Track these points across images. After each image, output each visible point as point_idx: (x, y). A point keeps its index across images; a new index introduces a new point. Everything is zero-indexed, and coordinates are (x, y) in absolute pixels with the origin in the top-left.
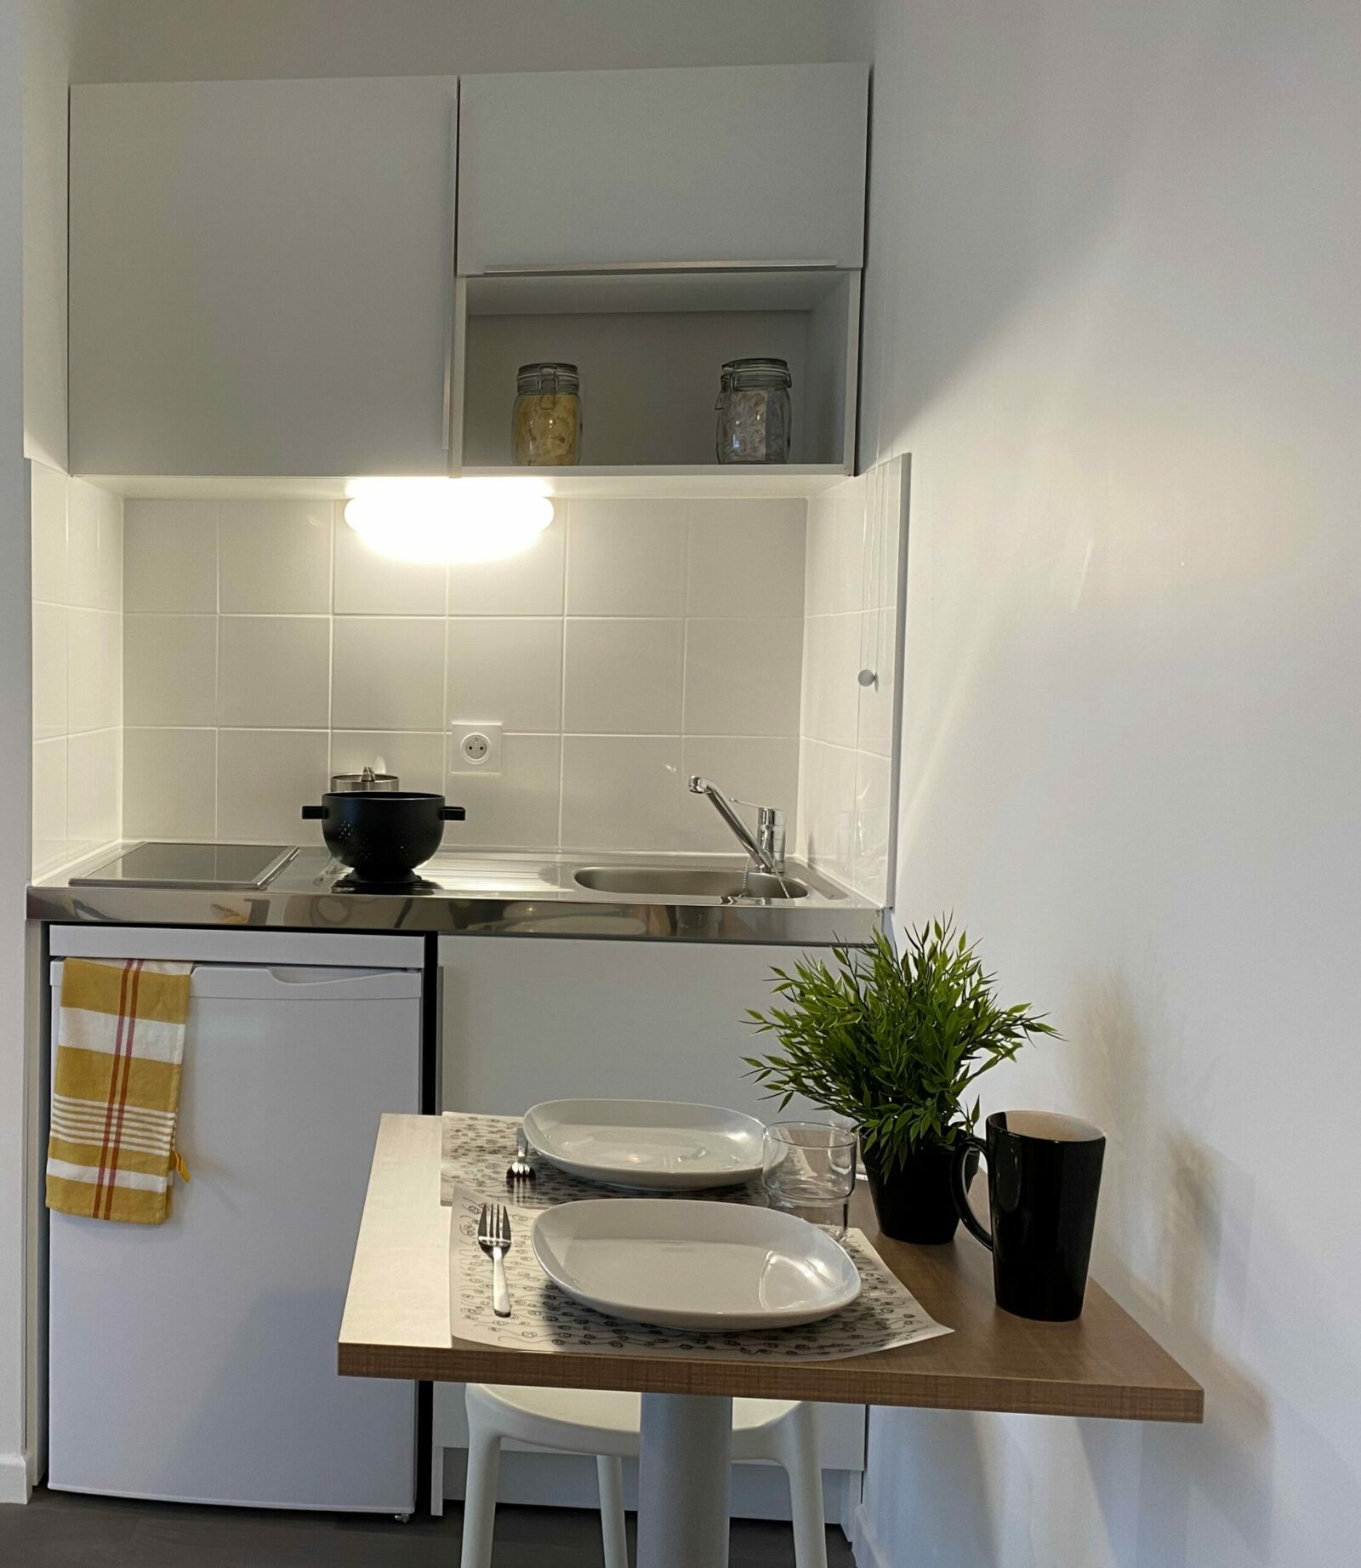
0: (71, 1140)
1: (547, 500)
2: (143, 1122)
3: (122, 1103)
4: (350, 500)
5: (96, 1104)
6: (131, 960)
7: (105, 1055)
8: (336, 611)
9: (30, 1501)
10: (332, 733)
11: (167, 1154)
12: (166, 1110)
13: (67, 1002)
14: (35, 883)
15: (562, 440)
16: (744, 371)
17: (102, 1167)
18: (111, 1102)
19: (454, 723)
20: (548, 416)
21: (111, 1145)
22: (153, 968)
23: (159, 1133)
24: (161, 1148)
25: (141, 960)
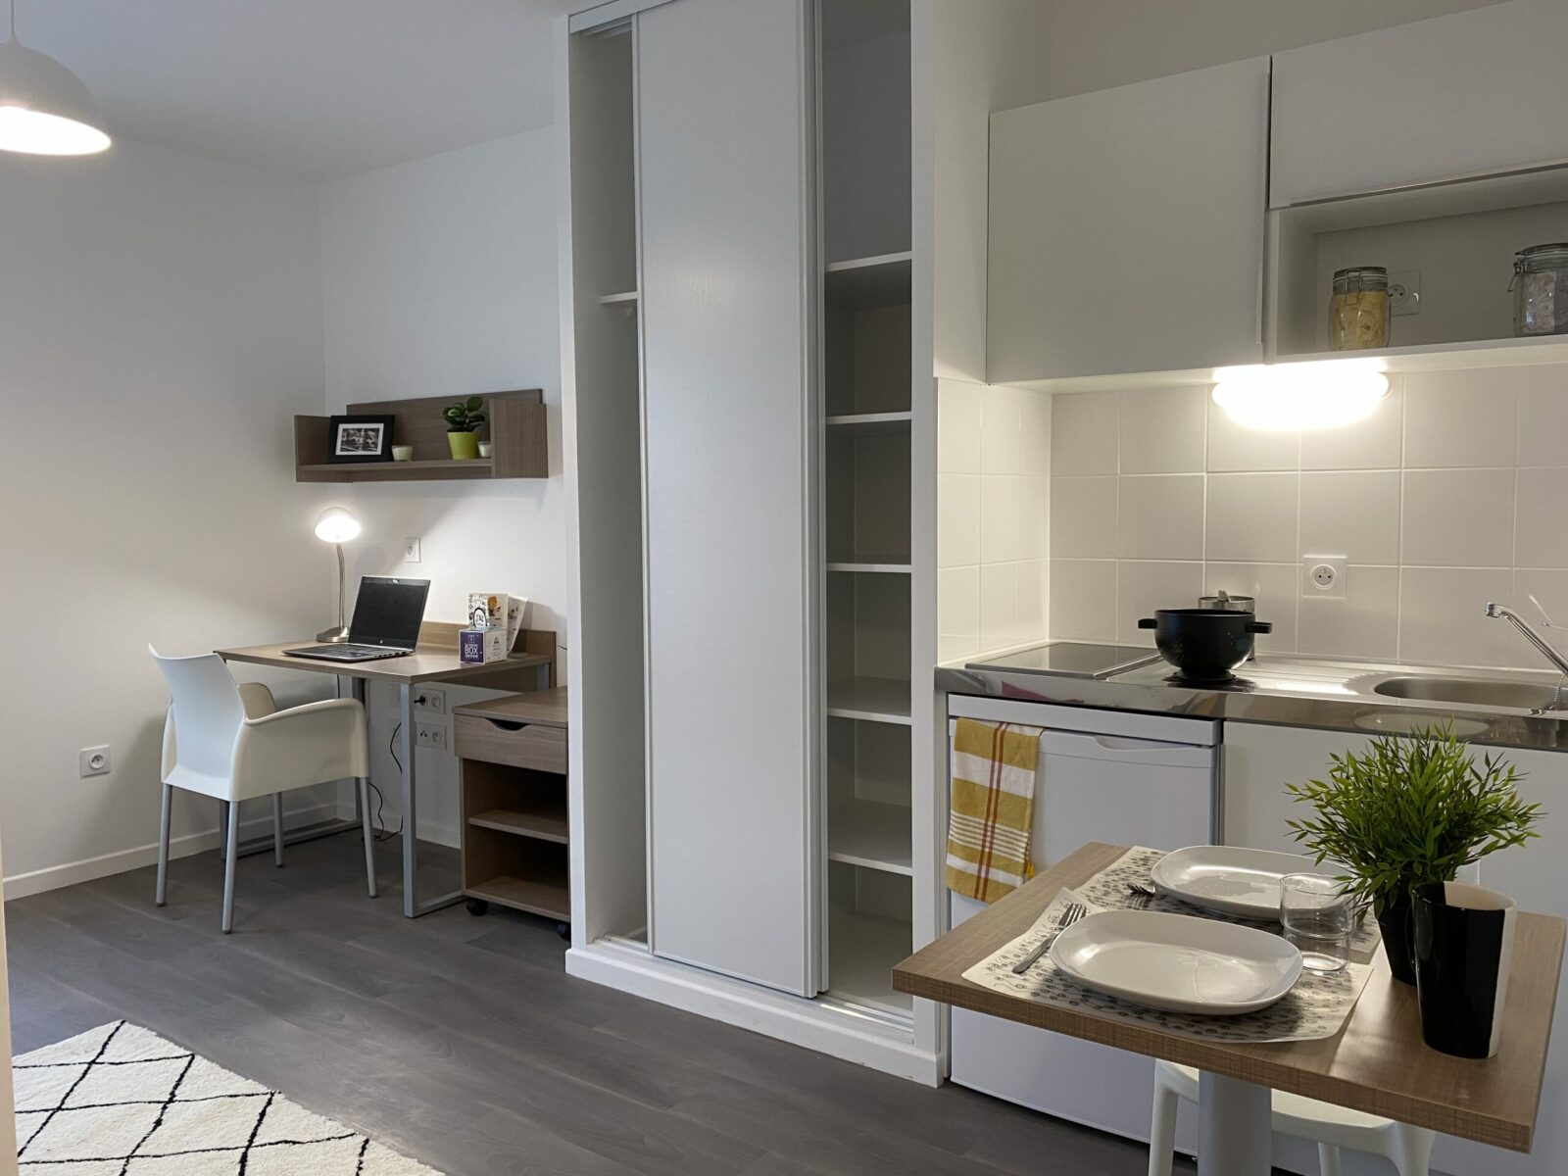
0: (960, 843)
1: (1382, 376)
2: (1006, 836)
3: (994, 822)
4: (1216, 384)
5: (977, 820)
6: (1002, 723)
7: (983, 786)
8: (1209, 470)
9: (938, 1088)
10: (1207, 564)
11: (1022, 861)
12: (1022, 831)
13: (957, 749)
14: (940, 665)
15: (1368, 328)
16: (1536, 256)
17: (981, 863)
18: (987, 820)
19: (1306, 556)
20: (1357, 310)
21: (987, 850)
22: (1016, 729)
23: (1017, 845)
24: (1018, 857)
25: (1009, 723)
